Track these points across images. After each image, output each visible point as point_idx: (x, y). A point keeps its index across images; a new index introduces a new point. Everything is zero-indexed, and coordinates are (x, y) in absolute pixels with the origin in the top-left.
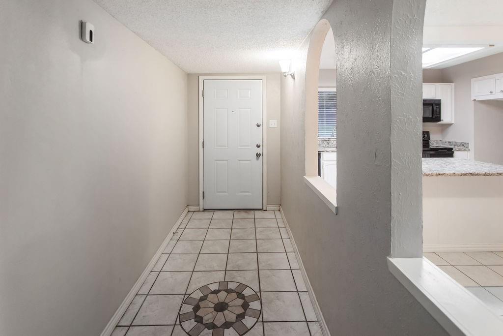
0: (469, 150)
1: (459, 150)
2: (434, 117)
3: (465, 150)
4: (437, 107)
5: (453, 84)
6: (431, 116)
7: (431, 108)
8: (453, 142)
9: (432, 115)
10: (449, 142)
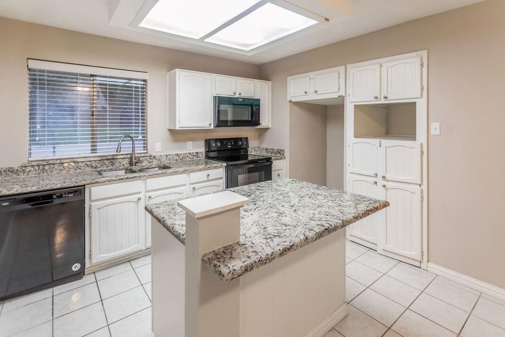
0: (285, 158)
1: (277, 159)
2: (253, 120)
3: (281, 159)
4: (257, 107)
5: (270, 82)
6: (250, 119)
7: (250, 108)
8: (269, 149)
9: (252, 117)
10: (266, 149)
